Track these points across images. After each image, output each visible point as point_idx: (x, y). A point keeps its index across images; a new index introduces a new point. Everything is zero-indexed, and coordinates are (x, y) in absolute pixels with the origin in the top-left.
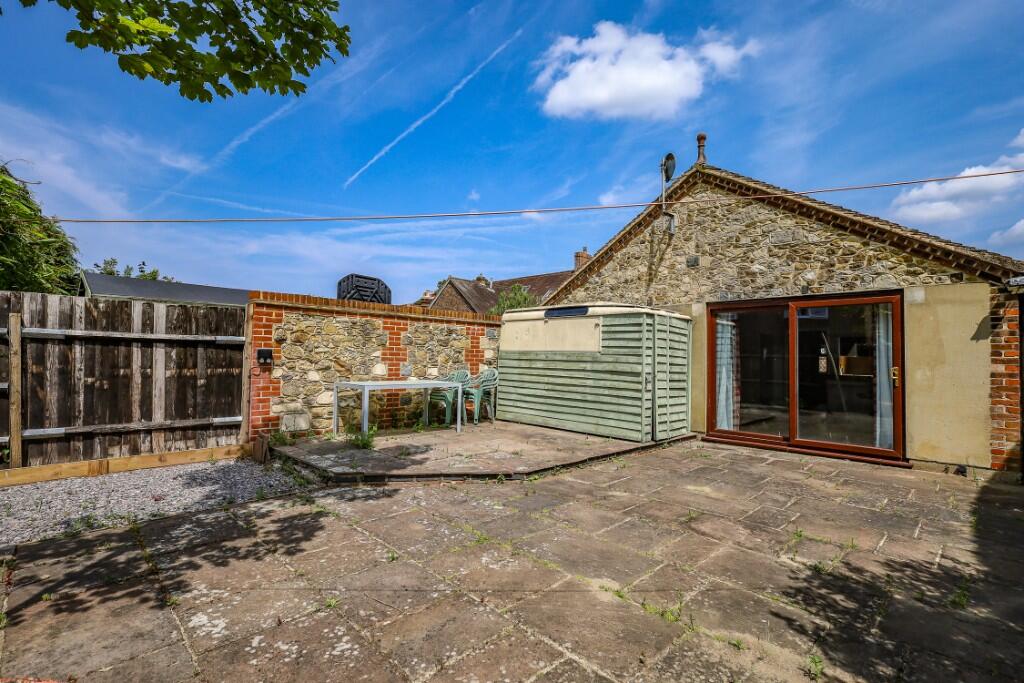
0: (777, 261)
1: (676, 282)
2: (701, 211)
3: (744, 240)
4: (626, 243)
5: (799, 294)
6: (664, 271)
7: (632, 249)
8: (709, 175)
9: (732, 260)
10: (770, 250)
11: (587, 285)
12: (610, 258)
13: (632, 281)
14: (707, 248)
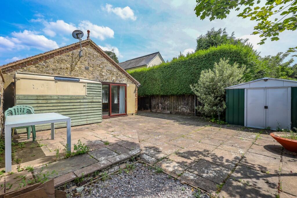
0: (108, 74)
1: (81, 73)
2: (89, 54)
3: (101, 66)
4: (61, 54)
5: (112, 82)
6: (77, 68)
7: (63, 56)
8: (92, 44)
9: (98, 70)
10: (107, 71)
11: (37, 65)
12: (52, 57)
13: (64, 69)
14: (92, 65)
